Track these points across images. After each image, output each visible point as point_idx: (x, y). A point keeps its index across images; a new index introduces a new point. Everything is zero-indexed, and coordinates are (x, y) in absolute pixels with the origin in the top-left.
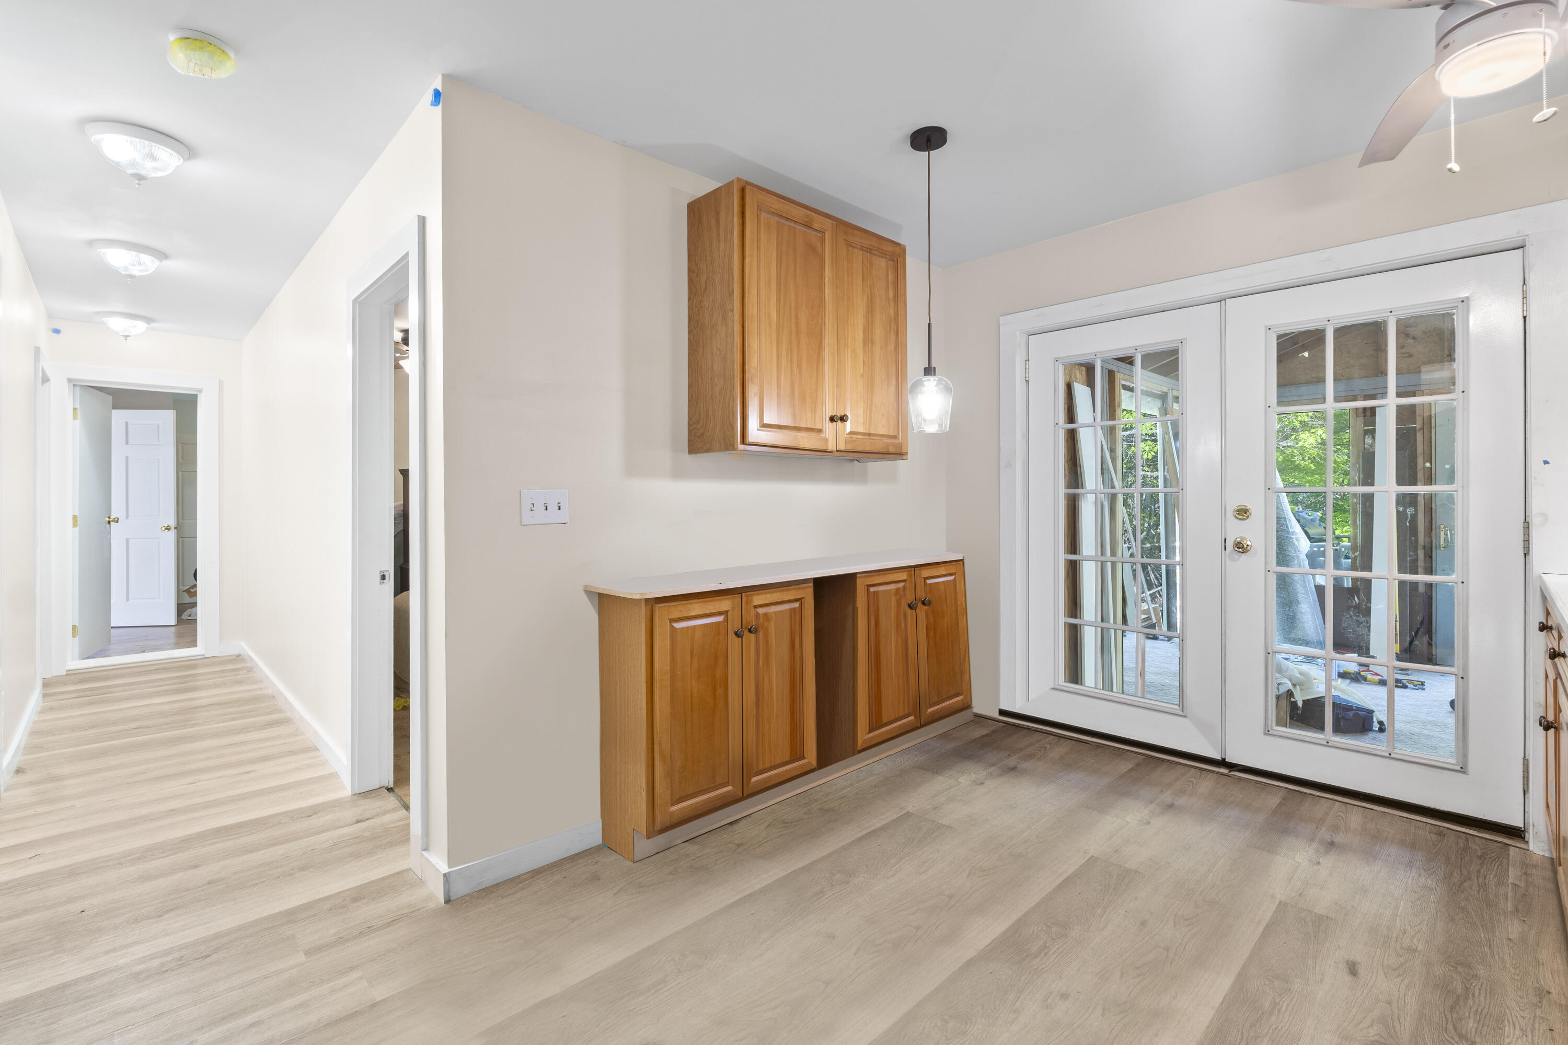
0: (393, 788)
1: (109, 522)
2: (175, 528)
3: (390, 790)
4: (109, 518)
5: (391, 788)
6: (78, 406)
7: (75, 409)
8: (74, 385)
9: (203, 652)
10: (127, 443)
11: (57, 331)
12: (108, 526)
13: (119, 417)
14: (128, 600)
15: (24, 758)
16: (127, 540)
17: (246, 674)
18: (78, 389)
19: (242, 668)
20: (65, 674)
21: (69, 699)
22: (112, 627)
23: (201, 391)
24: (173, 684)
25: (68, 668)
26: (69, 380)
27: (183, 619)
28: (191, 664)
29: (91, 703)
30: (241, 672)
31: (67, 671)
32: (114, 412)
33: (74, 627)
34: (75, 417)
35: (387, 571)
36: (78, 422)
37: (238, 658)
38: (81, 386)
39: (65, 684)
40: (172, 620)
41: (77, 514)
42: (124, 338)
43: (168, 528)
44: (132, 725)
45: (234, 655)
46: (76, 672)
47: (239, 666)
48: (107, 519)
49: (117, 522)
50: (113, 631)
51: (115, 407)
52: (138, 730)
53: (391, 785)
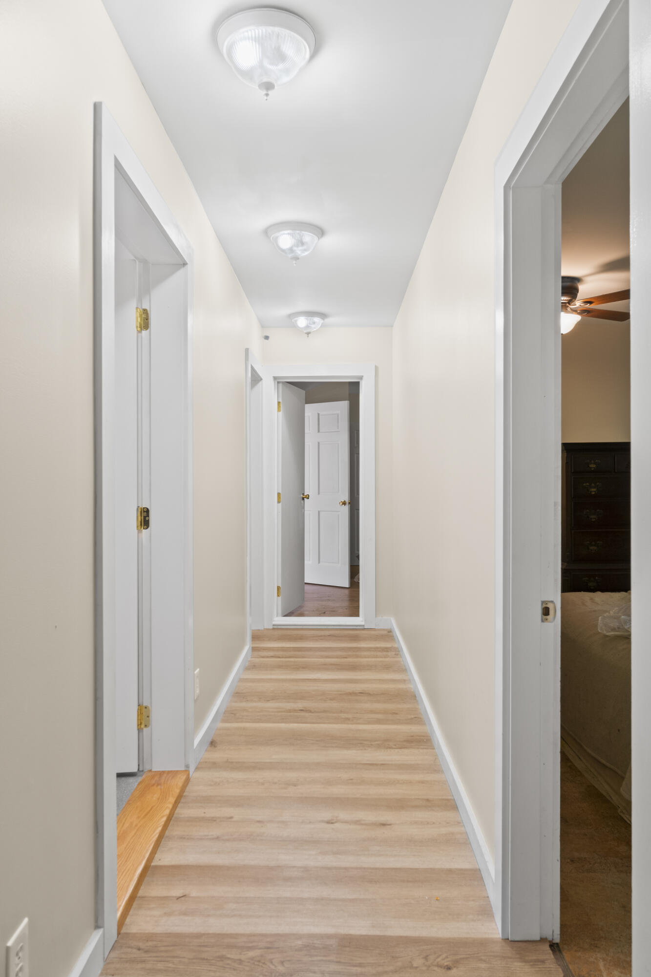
0: (561, 946)
1: (303, 499)
2: (349, 503)
3: (554, 946)
4: (303, 494)
5: (557, 944)
6: (280, 400)
7: (279, 403)
8: (278, 382)
9: (363, 623)
10: (319, 431)
11: (267, 338)
12: (302, 501)
13: (311, 411)
14: (319, 562)
15: (220, 725)
16: (319, 512)
17: (394, 658)
18: (280, 385)
19: (391, 647)
20: (271, 627)
21: (268, 657)
22: (306, 583)
23: (361, 378)
24: (337, 657)
25: (274, 623)
26: (275, 378)
27: (355, 581)
28: (354, 634)
29: (280, 667)
30: (389, 654)
31: (273, 625)
32: (307, 406)
33: (278, 588)
34: (279, 410)
35: (552, 602)
36: (281, 413)
37: (388, 635)
38: (283, 382)
39: (271, 639)
40: (347, 585)
41: (280, 492)
42: (306, 335)
43: (344, 503)
44: (300, 705)
45: (384, 630)
46: (279, 627)
47: (388, 645)
48: (302, 496)
49: (308, 499)
50: (307, 587)
51: (308, 401)
52: (302, 714)
53: (557, 939)
